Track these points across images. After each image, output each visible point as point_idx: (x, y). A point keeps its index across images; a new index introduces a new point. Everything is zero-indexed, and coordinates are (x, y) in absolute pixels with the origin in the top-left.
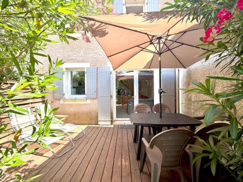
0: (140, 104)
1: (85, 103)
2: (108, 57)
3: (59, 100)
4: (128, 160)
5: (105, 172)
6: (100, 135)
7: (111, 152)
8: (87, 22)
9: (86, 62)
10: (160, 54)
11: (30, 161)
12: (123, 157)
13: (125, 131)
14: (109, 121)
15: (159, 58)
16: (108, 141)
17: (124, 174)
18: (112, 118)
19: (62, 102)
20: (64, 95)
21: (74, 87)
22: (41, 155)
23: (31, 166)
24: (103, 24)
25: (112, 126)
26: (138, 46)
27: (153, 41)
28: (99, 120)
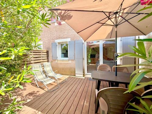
0: (104, 65)
1: (68, 62)
2: (78, 33)
3: (55, 60)
4: (89, 102)
5: (72, 107)
6: (75, 83)
7: (79, 95)
8: (56, 12)
9: (69, 38)
10: (116, 26)
11: (38, 92)
12: (86, 99)
13: (91, 82)
14: (82, 74)
15: (116, 29)
16: (79, 87)
17: (83, 111)
18: (84, 72)
19: (56, 61)
20: (57, 58)
21: (63, 53)
22: (43, 89)
23: (38, 94)
24: (67, 11)
25: (84, 78)
26: (98, 22)
27: (110, 17)
28: (76, 73)
